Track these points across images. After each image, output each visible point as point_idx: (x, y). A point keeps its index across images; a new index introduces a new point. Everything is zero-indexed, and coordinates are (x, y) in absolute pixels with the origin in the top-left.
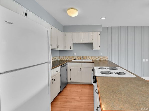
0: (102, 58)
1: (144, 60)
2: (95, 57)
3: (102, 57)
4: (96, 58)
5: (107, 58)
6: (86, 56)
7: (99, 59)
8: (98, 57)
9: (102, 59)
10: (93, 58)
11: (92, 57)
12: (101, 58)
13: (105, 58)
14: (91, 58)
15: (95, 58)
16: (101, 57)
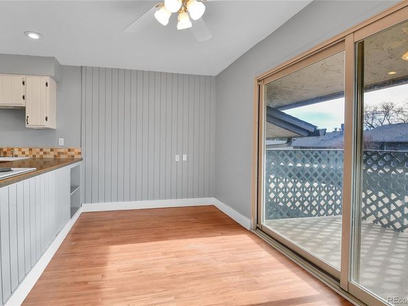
0: (63, 153)
1: (177, 158)
2: (41, 150)
3: (62, 150)
4: (45, 153)
5: (80, 153)
6: (10, 146)
7: (55, 156)
8: (52, 150)
9: (62, 157)
10: (34, 153)
11: (31, 150)
12: (59, 153)
13: (73, 153)
14: (27, 153)
15: (42, 153)
16: (58, 150)
